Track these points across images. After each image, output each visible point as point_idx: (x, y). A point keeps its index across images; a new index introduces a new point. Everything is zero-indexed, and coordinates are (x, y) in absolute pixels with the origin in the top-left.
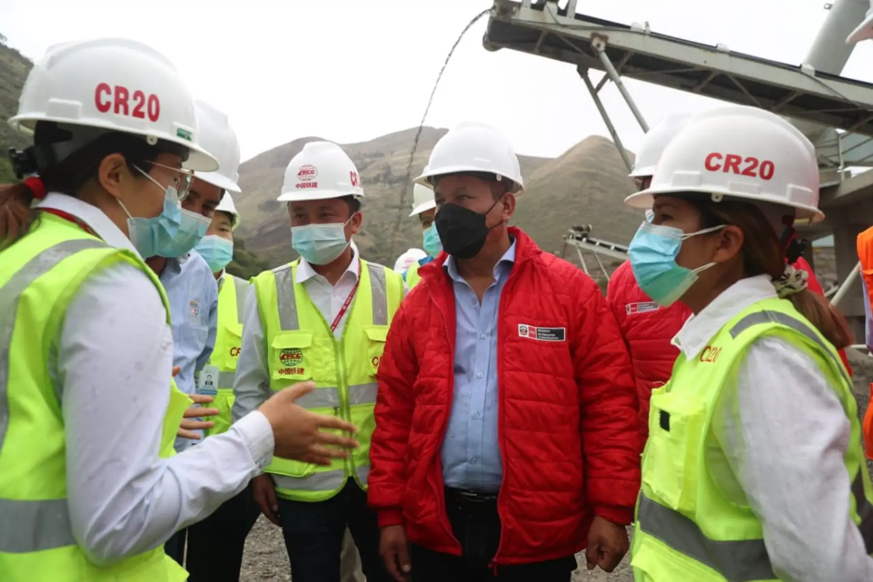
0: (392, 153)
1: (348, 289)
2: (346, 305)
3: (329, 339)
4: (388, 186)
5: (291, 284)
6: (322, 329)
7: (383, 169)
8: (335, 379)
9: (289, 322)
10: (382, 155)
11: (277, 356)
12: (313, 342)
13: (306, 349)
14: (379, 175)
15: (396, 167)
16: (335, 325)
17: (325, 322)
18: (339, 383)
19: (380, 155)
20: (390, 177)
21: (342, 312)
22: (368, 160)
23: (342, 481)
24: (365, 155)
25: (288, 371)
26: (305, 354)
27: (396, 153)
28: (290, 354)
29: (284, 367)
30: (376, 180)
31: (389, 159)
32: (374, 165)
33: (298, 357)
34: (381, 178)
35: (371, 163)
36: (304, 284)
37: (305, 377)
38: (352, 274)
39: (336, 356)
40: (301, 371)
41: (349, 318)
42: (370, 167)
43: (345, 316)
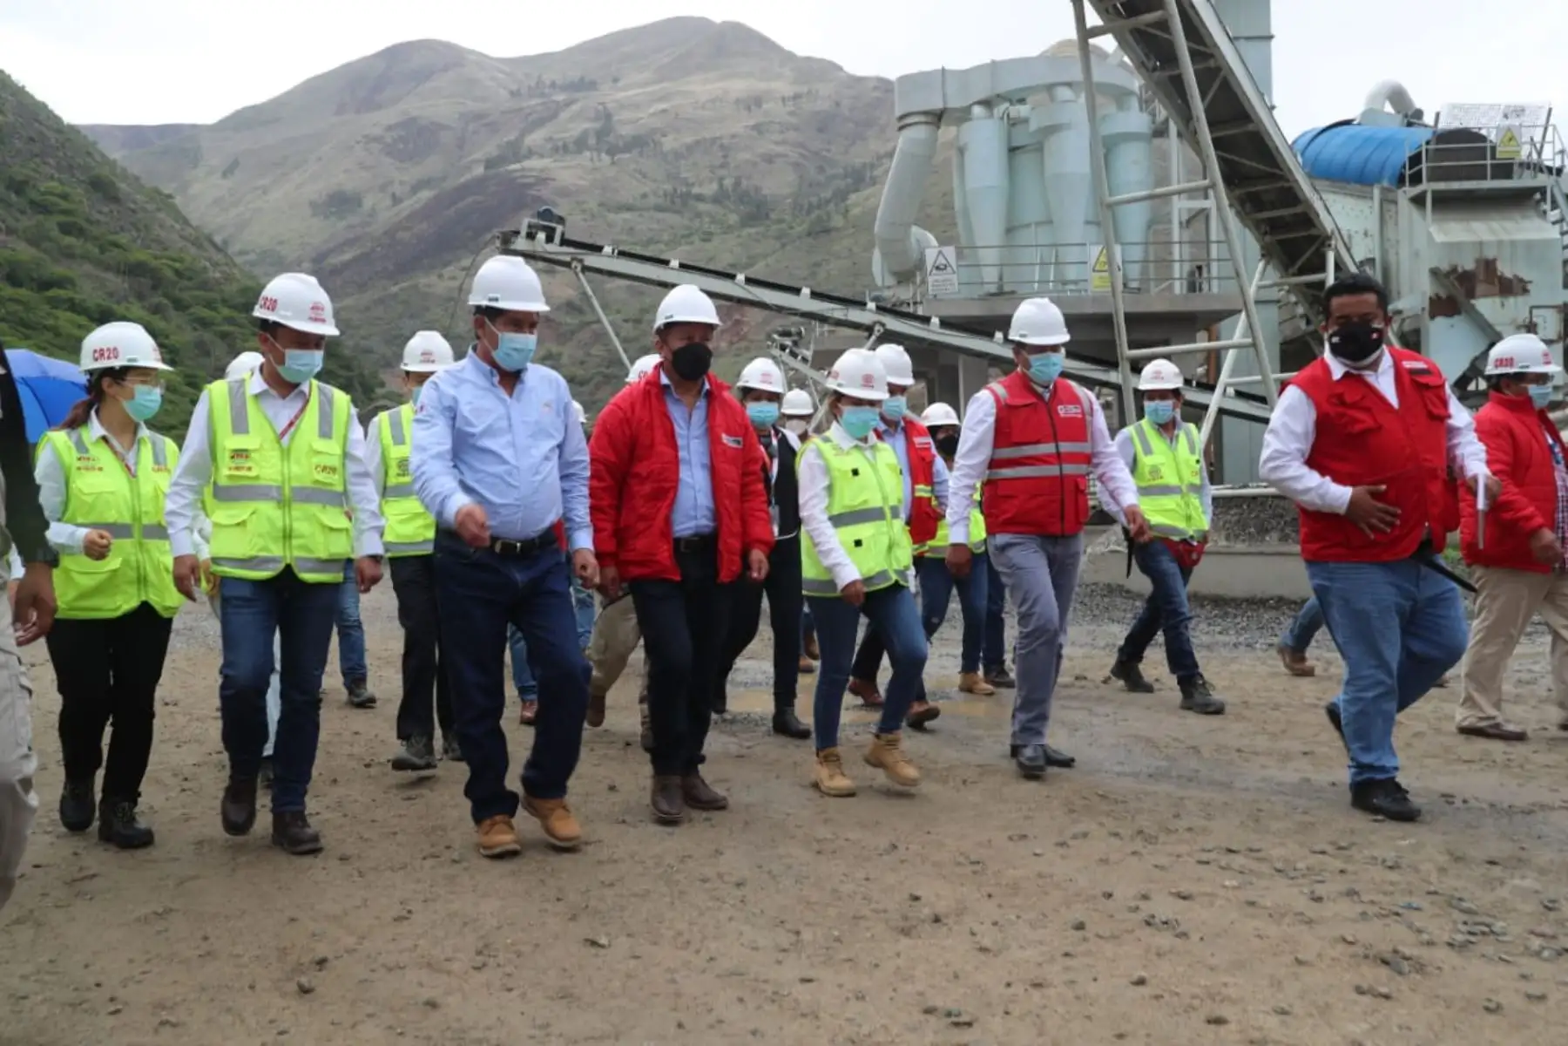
0: (616, 80)
1: (299, 405)
2: (297, 417)
3: (277, 446)
4: (606, 158)
5: (244, 394)
6: (271, 436)
7: (596, 119)
8: (279, 478)
9: (240, 425)
10: (592, 85)
11: (227, 455)
12: (261, 445)
13: (255, 451)
14: (585, 133)
15: (626, 115)
16: (283, 434)
17: (274, 432)
18: (283, 482)
19: (585, 85)
20: (611, 139)
21: (291, 424)
22: (561, 97)
23: (281, 566)
24: (553, 85)
25: (237, 468)
26: (253, 455)
27: (620, 84)
28: (239, 454)
29: (233, 465)
30: (580, 144)
31: (610, 96)
32: (575, 108)
33: (247, 457)
34: (592, 141)
35: (568, 104)
36: (257, 396)
37: (252, 474)
38: (302, 393)
39: (282, 460)
40: (249, 469)
41: (296, 431)
42: (564, 115)
43: (292, 429)
